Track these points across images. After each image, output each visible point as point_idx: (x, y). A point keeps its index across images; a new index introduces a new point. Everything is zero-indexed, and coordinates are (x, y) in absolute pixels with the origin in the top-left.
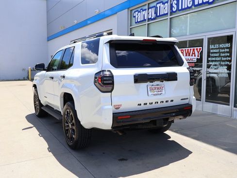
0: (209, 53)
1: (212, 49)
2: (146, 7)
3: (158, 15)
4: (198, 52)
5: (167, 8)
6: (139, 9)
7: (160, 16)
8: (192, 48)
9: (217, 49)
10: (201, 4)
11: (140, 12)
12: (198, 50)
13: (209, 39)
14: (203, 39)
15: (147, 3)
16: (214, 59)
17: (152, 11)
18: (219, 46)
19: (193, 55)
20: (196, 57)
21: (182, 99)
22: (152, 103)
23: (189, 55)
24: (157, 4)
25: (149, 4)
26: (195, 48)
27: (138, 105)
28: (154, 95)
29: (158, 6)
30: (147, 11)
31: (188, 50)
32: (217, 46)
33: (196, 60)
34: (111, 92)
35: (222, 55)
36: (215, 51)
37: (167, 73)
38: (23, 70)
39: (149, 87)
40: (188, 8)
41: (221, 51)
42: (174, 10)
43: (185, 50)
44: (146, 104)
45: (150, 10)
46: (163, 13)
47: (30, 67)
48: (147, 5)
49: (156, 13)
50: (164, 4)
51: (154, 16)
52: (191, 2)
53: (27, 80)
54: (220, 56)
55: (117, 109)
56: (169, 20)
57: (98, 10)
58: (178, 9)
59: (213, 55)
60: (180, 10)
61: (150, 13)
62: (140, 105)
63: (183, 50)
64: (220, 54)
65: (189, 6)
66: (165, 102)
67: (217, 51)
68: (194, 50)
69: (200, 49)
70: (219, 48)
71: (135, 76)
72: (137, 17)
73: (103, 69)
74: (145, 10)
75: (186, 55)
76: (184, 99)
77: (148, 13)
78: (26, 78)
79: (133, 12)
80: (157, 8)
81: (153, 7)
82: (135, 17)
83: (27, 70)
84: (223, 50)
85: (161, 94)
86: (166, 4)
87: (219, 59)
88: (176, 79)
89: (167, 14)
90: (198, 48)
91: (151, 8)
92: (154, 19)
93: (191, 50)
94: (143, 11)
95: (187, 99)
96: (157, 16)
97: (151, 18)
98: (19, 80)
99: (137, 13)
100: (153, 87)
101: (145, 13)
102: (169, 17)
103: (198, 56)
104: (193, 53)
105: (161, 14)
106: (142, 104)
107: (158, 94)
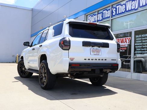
0: (135, 40)
1: (137, 38)
2: (97, 13)
3: (104, 17)
4: (129, 40)
5: (109, 13)
6: (92, 15)
7: (105, 18)
8: (125, 38)
9: (140, 38)
10: (130, 10)
11: (92, 16)
12: (129, 39)
13: (135, 32)
14: (131, 32)
15: (97, 10)
16: (138, 44)
17: (100, 16)
18: (141, 36)
19: (126, 42)
20: (128, 43)
21: (112, 60)
22: (93, 59)
23: (123, 43)
24: (104, 11)
25: (98, 11)
26: (127, 38)
27: (85, 59)
28: (94, 55)
29: (104, 12)
30: (97, 15)
31: (122, 39)
32: (140, 36)
33: (127, 45)
34: (68, 50)
35: (143, 41)
36: (139, 39)
37: (103, 43)
38: (13, 56)
39: (91, 50)
40: (123, 13)
41: (143, 39)
42: (114, 14)
43: (121, 39)
44: (89, 59)
45: (99, 15)
46: (107, 17)
47: (17, 54)
48: (97, 12)
49: (102, 17)
50: (107, 11)
51: (101, 18)
52: (124, 9)
53: (15, 63)
54: (142, 42)
55: (71, 60)
56: (110, 20)
57: (65, 16)
58: (116, 14)
59: (137, 42)
60: (117, 14)
61: (99, 17)
62: (86, 59)
63: (119, 39)
64: (142, 41)
65: (123, 11)
66: (101, 60)
67: (140, 39)
68: (126, 39)
69: (130, 38)
70: (142, 37)
71: (83, 42)
72: (90, 19)
73: (65, 37)
74: (96, 15)
75: (121, 43)
76: (114, 60)
77: (98, 17)
78: (14, 62)
79: (88, 16)
80: (103, 13)
81: (101, 13)
82: (89, 19)
83: (15, 56)
84: (144, 39)
85: (98, 55)
86: (109, 11)
87: (141, 44)
88: (108, 47)
89: (109, 17)
90: (129, 38)
91: (99, 14)
92: (101, 20)
93: (124, 39)
94: (94, 15)
95: (116, 60)
96: (103, 19)
97: (99, 20)
98: (10, 63)
99: (90, 17)
100: (94, 50)
101: (96, 17)
102: (110, 19)
103: (129, 43)
104: (125, 41)
105: (106, 17)
106: (87, 59)
107: (97, 55)
